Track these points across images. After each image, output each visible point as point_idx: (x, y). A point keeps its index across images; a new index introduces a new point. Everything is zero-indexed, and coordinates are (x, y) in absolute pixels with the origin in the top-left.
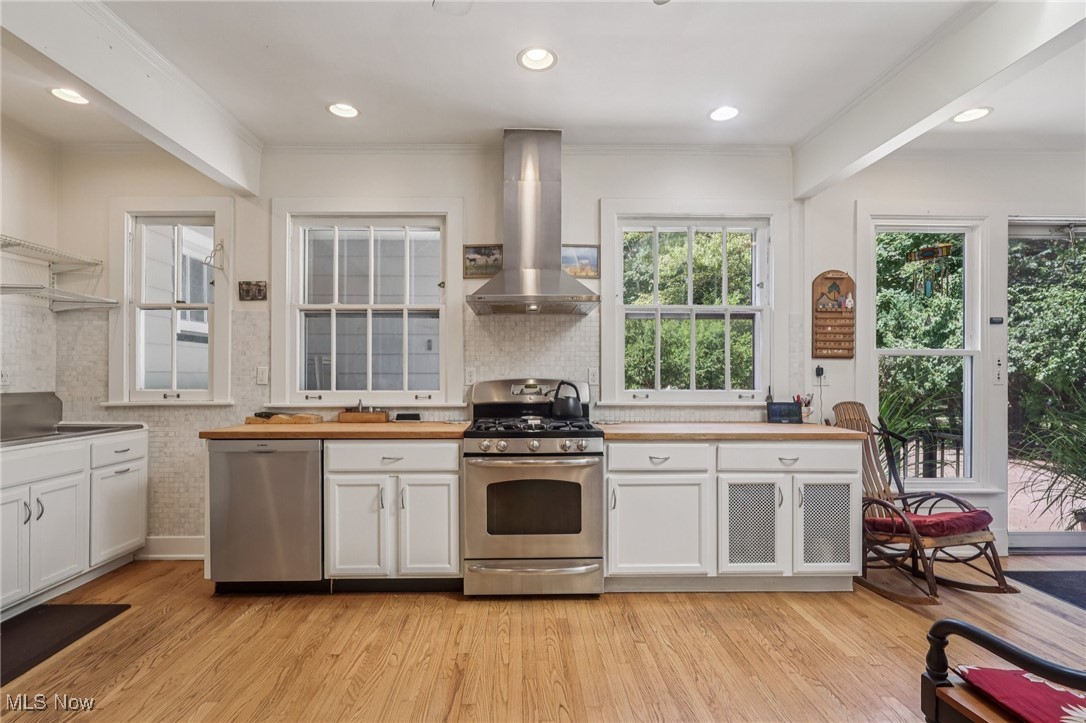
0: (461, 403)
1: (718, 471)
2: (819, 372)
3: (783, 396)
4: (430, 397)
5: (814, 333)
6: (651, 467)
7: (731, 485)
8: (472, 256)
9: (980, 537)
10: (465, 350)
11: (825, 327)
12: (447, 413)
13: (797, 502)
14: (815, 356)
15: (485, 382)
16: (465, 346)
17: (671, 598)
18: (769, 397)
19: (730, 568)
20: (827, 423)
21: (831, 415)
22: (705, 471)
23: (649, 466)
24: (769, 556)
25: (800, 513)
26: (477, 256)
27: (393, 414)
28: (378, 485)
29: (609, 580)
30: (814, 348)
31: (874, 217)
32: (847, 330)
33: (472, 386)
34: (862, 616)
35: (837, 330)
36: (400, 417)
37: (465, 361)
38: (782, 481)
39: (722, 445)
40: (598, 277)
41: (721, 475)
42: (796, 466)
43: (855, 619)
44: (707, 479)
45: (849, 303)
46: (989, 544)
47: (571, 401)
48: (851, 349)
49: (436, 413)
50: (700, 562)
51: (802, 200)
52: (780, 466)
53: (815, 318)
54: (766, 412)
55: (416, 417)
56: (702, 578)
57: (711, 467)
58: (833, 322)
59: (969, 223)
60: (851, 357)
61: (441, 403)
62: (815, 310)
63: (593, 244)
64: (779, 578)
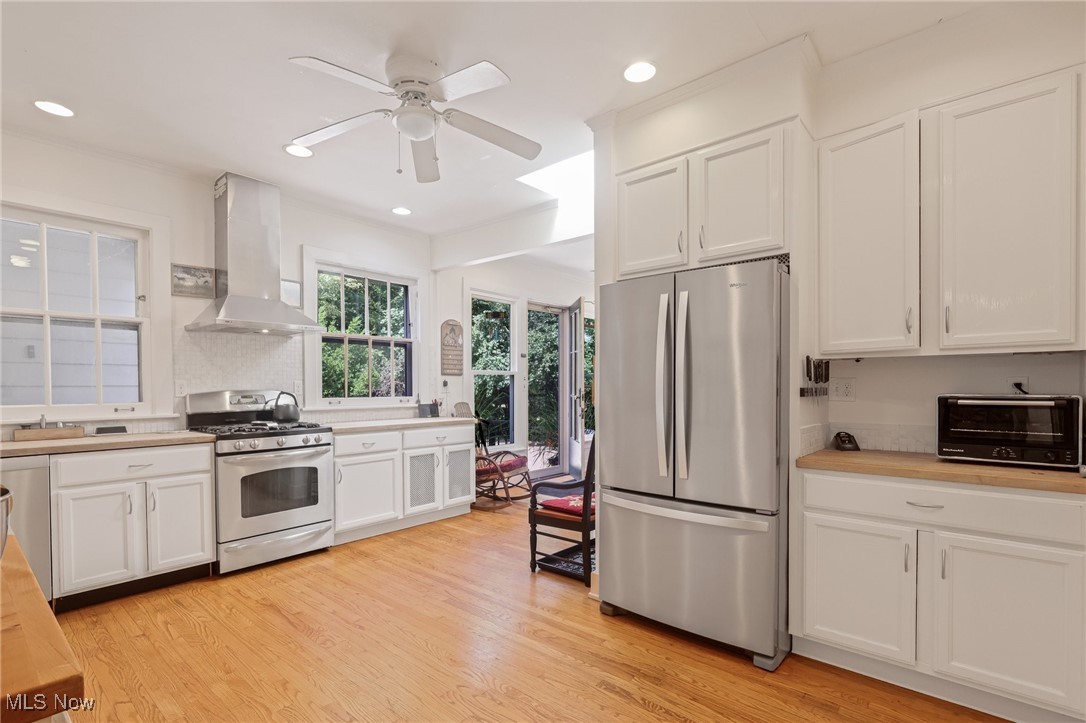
0: (171, 414)
1: (403, 449)
2: (445, 384)
3: (426, 401)
4: (133, 410)
5: (442, 359)
6: (364, 450)
7: (411, 457)
8: (181, 275)
9: (523, 470)
10: (174, 364)
11: (448, 355)
12: (154, 424)
13: (446, 462)
14: (443, 374)
15: (196, 395)
16: (174, 360)
17: (377, 539)
18: (418, 401)
19: (411, 510)
20: (453, 415)
21: (454, 411)
22: (396, 450)
23: (362, 450)
24: (432, 499)
25: (447, 469)
26: (185, 276)
27: (90, 429)
28: (123, 493)
29: (337, 535)
30: (443, 369)
31: (472, 289)
32: (459, 358)
33: (185, 398)
34: (480, 521)
35: (454, 358)
36: (100, 431)
37: (174, 374)
38: (437, 451)
39: (406, 432)
40: (303, 308)
41: (406, 452)
42: (445, 442)
43: (477, 523)
44: (397, 455)
45: (460, 341)
46: (527, 473)
47: (291, 408)
48: (461, 370)
49: (142, 424)
50: (394, 510)
51: (435, 272)
52: (438, 443)
53: (442, 349)
54: (417, 411)
55: (123, 430)
56: (395, 521)
57: (399, 447)
58: (452, 353)
59: (512, 300)
60: (461, 375)
61: (148, 414)
62: (443, 344)
63: (296, 280)
64: (435, 512)
